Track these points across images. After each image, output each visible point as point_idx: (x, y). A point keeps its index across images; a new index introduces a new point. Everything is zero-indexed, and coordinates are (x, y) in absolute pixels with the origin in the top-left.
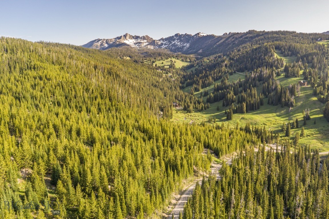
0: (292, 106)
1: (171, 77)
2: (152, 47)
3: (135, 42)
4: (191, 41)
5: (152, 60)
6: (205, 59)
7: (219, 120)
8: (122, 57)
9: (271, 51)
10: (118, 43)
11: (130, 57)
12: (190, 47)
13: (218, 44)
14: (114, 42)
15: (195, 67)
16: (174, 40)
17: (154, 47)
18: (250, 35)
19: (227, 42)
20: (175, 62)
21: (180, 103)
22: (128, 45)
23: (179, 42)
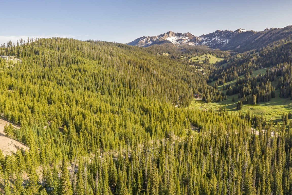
1: (203, 72)
2: (192, 44)
3: (177, 39)
4: (231, 37)
5: (188, 56)
6: (238, 56)
8: (161, 53)
10: (160, 40)
11: (169, 53)
12: (229, 43)
13: (256, 40)
14: (158, 40)
15: (228, 62)
16: (214, 37)
17: (195, 43)
18: (288, 31)
19: (264, 38)
20: (209, 58)
22: (170, 42)
23: (219, 39)
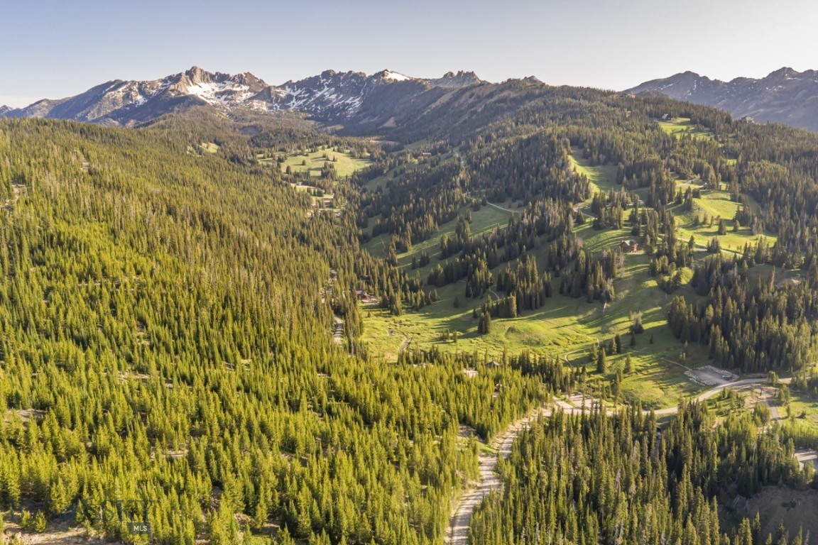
0: (609, 300)
1: (331, 205)
2: (262, 106)
3: (217, 90)
5: (276, 155)
6: (410, 157)
7: (462, 334)
8: (197, 146)
9: (562, 153)
10: (173, 95)
11: (218, 143)
12: (363, 107)
14: (162, 92)
16: (320, 87)
17: (270, 105)
20: (334, 160)
21: (371, 288)
23: (334, 93)
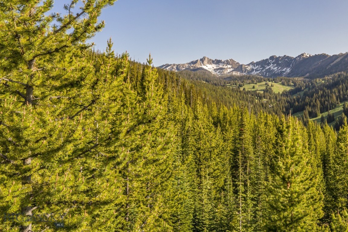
1: (267, 103)
2: (237, 74)
3: (215, 68)
4: (292, 65)
5: (238, 84)
10: (192, 68)
11: (206, 81)
12: (291, 72)
13: (332, 64)
15: (303, 90)
16: (269, 64)
17: (241, 73)
20: (272, 86)
22: (206, 70)
23: (276, 67)
